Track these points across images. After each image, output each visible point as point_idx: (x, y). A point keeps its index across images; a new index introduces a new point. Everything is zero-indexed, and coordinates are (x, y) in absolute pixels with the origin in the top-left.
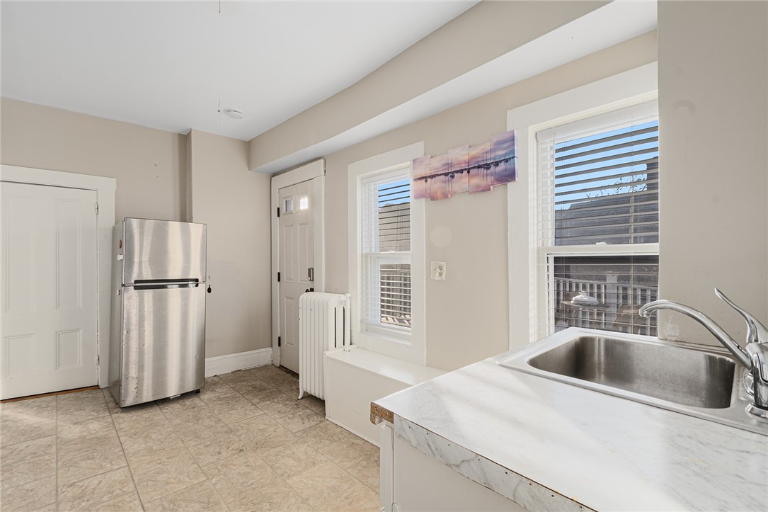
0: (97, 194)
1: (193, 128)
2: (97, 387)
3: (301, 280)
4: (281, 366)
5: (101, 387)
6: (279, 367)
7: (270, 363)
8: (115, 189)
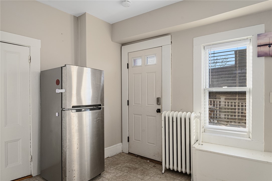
0: (30, 50)
1: (87, 12)
2: (30, 176)
3: (148, 104)
4: (129, 153)
5: (33, 176)
6: (128, 154)
7: (121, 151)
8: (40, 47)
